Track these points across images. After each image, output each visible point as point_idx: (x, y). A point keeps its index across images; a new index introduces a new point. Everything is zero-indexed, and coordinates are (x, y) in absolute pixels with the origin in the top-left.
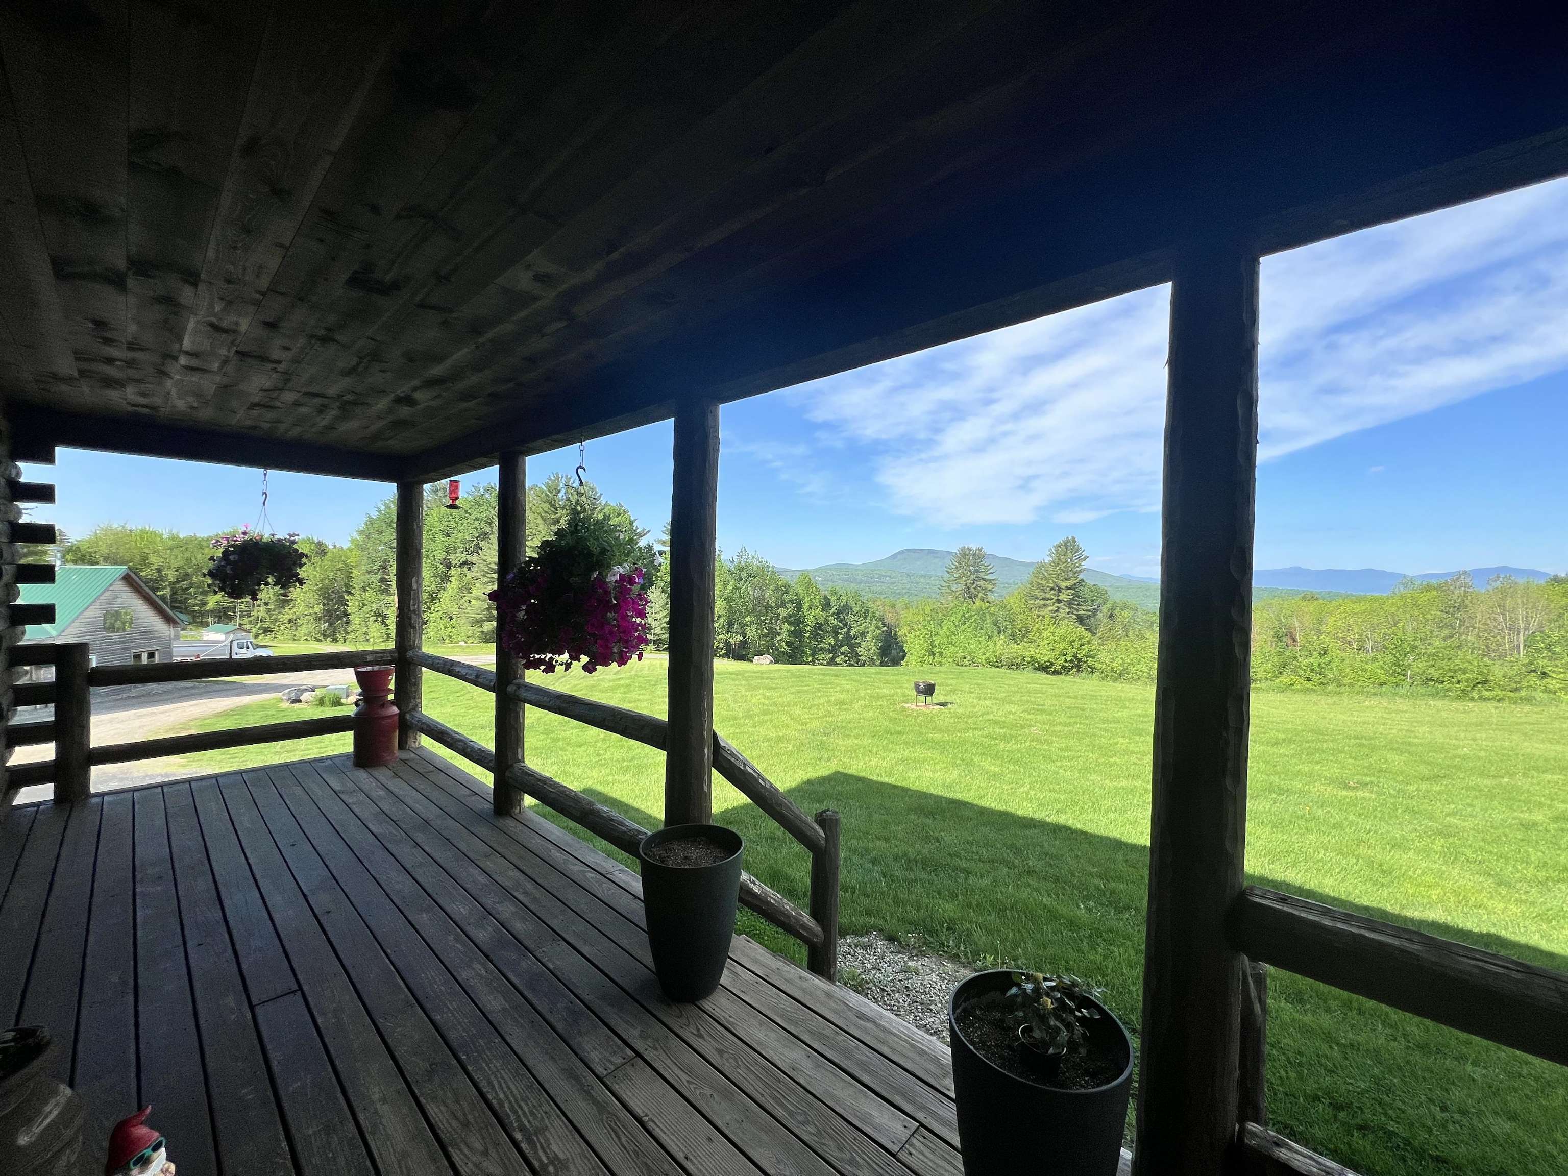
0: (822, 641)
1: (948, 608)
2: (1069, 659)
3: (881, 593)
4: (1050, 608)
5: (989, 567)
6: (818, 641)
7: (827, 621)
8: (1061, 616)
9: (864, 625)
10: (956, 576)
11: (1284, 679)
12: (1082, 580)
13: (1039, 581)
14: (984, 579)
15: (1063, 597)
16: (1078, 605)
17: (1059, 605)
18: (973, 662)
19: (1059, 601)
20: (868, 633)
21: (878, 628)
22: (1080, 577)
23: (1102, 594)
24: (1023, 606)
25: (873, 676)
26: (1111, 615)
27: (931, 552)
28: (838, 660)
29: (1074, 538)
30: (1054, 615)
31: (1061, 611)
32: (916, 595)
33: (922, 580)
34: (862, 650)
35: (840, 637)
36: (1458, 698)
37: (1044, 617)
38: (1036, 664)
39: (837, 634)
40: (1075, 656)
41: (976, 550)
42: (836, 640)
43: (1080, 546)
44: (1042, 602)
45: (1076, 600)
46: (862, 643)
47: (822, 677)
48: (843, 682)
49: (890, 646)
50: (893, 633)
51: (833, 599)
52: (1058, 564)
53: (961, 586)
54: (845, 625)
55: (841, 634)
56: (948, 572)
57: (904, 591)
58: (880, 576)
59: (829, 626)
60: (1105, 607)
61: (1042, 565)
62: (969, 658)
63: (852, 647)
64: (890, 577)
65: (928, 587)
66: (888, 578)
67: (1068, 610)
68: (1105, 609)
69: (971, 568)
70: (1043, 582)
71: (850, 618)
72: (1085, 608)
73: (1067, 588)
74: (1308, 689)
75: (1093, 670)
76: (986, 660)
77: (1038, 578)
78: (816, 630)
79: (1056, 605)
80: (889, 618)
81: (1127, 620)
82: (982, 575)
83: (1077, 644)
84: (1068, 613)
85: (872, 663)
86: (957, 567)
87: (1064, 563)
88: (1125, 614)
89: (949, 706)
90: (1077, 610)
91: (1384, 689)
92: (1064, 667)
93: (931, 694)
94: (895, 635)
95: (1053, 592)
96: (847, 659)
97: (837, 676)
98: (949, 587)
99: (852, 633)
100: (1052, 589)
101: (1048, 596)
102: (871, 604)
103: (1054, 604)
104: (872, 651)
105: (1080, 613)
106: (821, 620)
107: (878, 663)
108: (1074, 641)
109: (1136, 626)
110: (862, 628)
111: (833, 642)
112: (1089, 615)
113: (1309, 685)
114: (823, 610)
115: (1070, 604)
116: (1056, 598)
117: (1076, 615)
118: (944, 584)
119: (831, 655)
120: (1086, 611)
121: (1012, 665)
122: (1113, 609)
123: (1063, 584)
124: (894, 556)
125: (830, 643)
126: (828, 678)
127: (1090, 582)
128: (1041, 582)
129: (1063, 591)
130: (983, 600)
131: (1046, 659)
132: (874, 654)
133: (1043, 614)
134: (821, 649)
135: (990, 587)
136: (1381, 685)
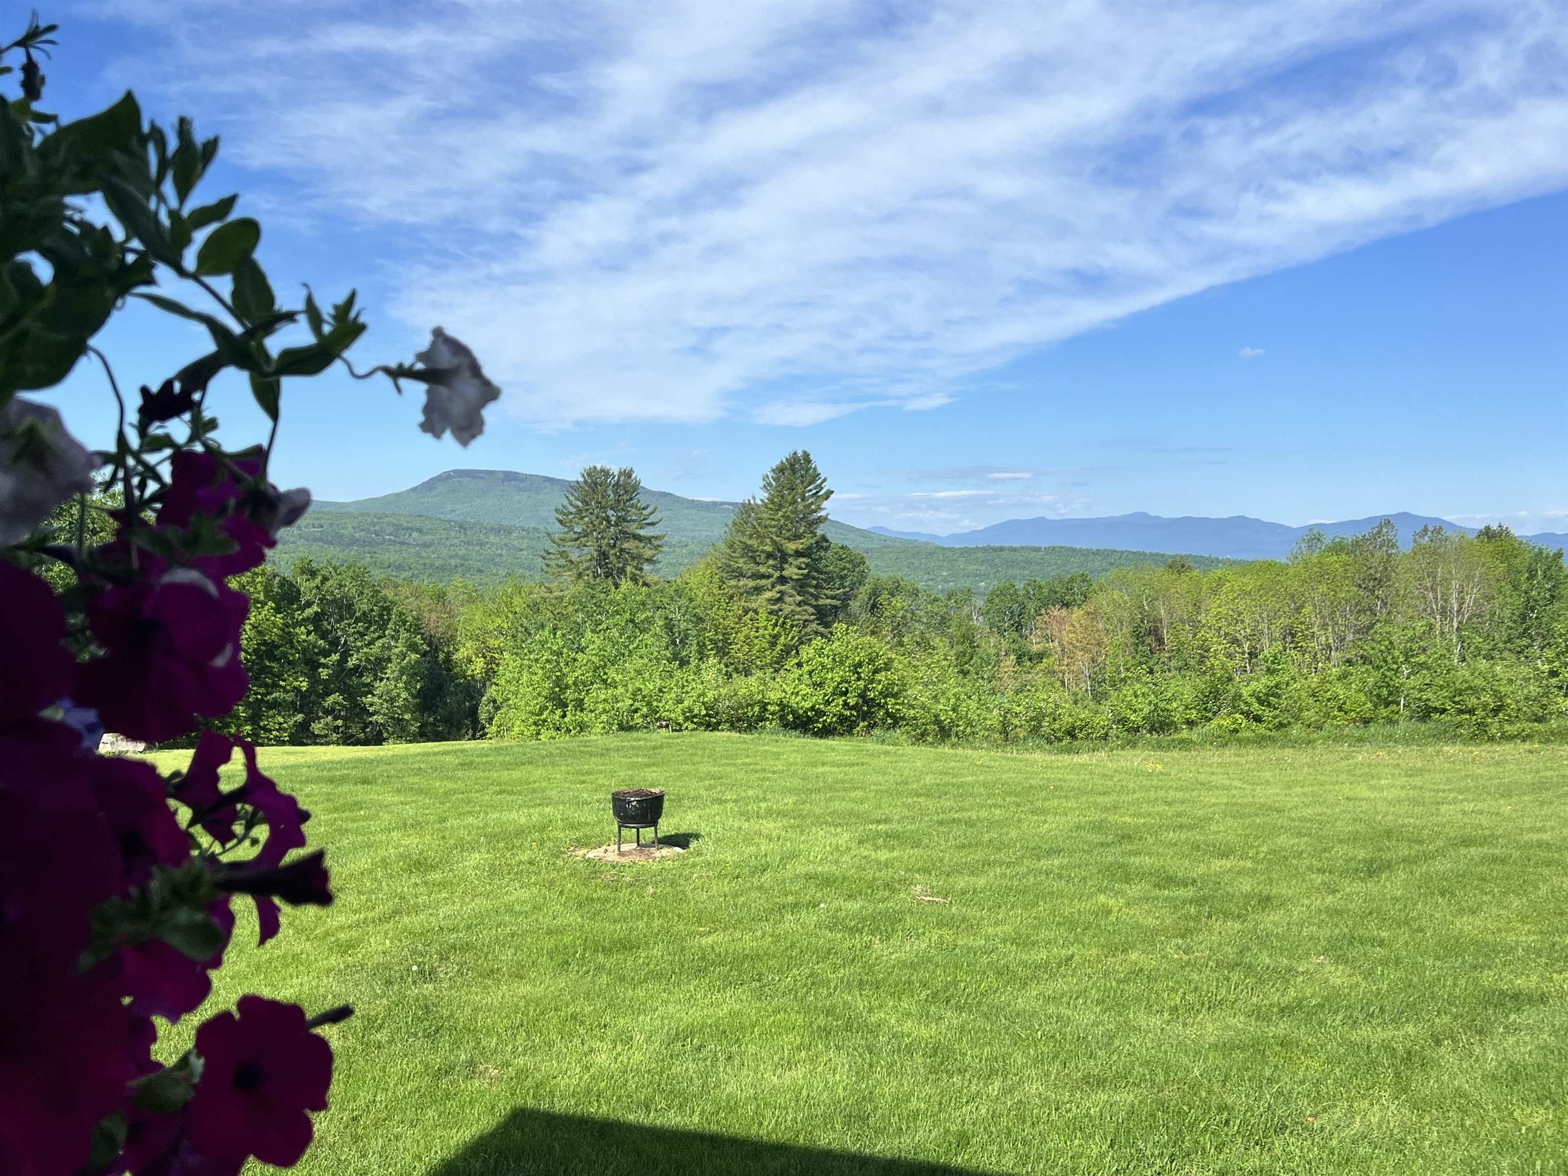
0: (275, 685)
1: (561, 599)
2: (852, 702)
3: (400, 568)
4: (768, 595)
5: (645, 512)
6: (266, 686)
7: (288, 638)
8: (787, 609)
9: (379, 643)
10: (578, 529)
11: (1223, 721)
12: (824, 539)
13: (745, 539)
14: (639, 538)
15: (791, 571)
16: (816, 587)
17: (783, 588)
18: (655, 719)
19: (783, 580)
20: (389, 660)
21: (413, 647)
22: (819, 532)
23: (857, 563)
24: (716, 592)
25: (459, 774)
26: (874, 606)
27: (510, 477)
28: (317, 727)
29: (806, 456)
30: (775, 607)
31: (787, 599)
32: (480, 571)
33: (492, 539)
34: (376, 699)
35: (324, 673)
36: (1473, 737)
37: (756, 612)
38: (790, 717)
39: (314, 666)
40: (862, 696)
41: (620, 474)
42: (314, 680)
43: (819, 470)
44: (751, 583)
45: (814, 578)
46: (377, 684)
47: (326, 788)
48: (390, 798)
49: (440, 687)
50: (442, 656)
51: (306, 586)
52: (781, 506)
53: (591, 551)
54: (334, 643)
55: (325, 666)
56: (561, 522)
57: (453, 562)
58: (398, 528)
59: (292, 647)
60: (862, 589)
61: (747, 509)
62: (645, 710)
63: (353, 694)
64: (420, 530)
65: (504, 553)
66: (415, 534)
67: (799, 598)
68: (863, 591)
69: (610, 512)
70: (753, 542)
71: (346, 631)
72: (829, 592)
73: (798, 554)
74: (1263, 738)
75: (896, 721)
76: (684, 713)
77: (743, 533)
78: (260, 657)
79: (778, 588)
80: (434, 622)
81: (900, 615)
82: (633, 528)
83: (865, 671)
84: (799, 604)
85: (402, 733)
86: (580, 511)
87: (791, 504)
88: (898, 602)
89: (694, 845)
90: (817, 597)
91: (1372, 729)
92: (842, 719)
93: (654, 823)
94: (448, 660)
95: (771, 562)
96: (340, 722)
97: (365, 781)
98: (563, 554)
99: (352, 662)
100: (769, 556)
101: (762, 569)
102: (389, 593)
103: (773, 587)
104: (400, 702)
105: (821, 602)
106: (274, 635)
107: (414, 728)
108: (860, 665)
109: (917, 625)
110: (375, 649)
111: (304, 686)
112: (835, 607)
113: (1261, 729)
114: (278, 610)
115: (801, 585)
116: (777, 574)
117: (815, 607)
118: (553, 549)
119: (300, 717)
120: (833, 598)
121: (739, 720)
122: (875, 594)
123: (791, 547)
124: (429, 486)
125: (297, 689)
126: (345, 788)
127: (835, 539)
128: (750, 542)
129: (790, 560)
130: (634, 579)
131: (807, 705)
132: (405, 709)
133: (753, 605)
134: (275, 705)
135: (648, 553)
136: (1366, 722)
